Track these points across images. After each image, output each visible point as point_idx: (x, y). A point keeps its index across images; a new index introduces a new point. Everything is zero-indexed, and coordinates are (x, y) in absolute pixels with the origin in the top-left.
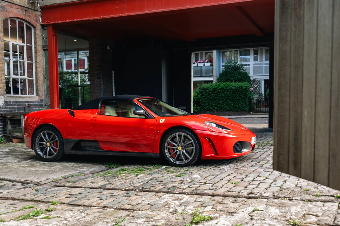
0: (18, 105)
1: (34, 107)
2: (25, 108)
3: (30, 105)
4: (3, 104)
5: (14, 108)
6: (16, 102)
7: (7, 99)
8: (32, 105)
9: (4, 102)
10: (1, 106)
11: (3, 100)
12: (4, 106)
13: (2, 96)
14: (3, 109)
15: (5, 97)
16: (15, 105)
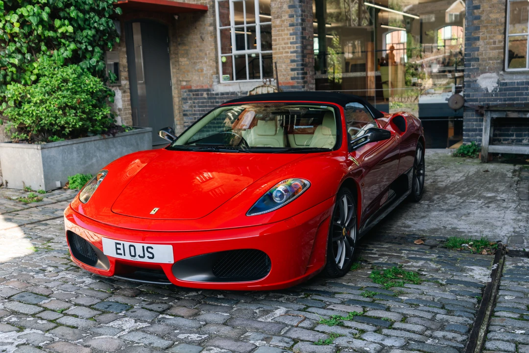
4: (493, 88)
5: (521, 94)
7: (504, 78)
9: (498, 83)
10: (490, 91)
11: (496, 80)
12: (496, 91)
13: (494, 72)
14: (494, 97)
15: (501, 75)
16: (523, 89)
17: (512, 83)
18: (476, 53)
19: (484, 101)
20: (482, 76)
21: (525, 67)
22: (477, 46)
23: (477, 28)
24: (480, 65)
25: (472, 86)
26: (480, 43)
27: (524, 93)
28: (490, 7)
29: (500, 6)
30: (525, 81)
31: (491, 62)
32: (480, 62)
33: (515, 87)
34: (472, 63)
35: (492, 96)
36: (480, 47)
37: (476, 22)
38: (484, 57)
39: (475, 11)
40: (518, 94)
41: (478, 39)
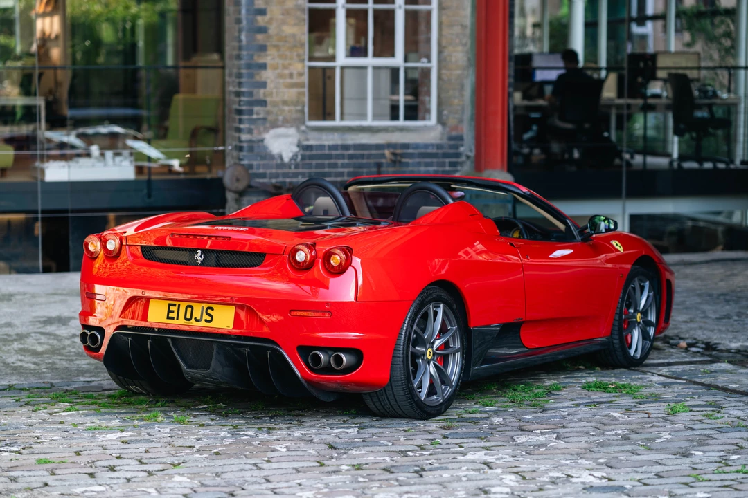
0: (351, 157)
1: (419, 164)
2: (379, 165)
3: (402, 155)
4: (290, 155)
5: (335, 165)
6: (345, 147)
7: (308, 137)
8: (411, 156)
9: (298, 146)
10: (286, 160)
11: (295, 141)
12: (295, 160)
13: (292, 126)
14: (293, 170)
15: (303, 132)
16: (338, 157)
17: (322, 147)
18: (262, 91)
19: (277, 176)
20: (273, 132)
21: (333, 119)
22: (263, 80)
23: (263, 48)
24: (268, 113)
25: (256, 150)
26: (268, 75)
27: (339, 165)
28: (283, 14)
29: (299, 13)
30: (340, 143)
31: (286, 108)
32: (269, 107)
33: (325, 154)
34: (256, 109)
35: (290, 168)
36: (269, 81)
37: (260, 37)
38: (275, 98)
39: (259, 18)
40: (330, 166)
41: (263, 66)
